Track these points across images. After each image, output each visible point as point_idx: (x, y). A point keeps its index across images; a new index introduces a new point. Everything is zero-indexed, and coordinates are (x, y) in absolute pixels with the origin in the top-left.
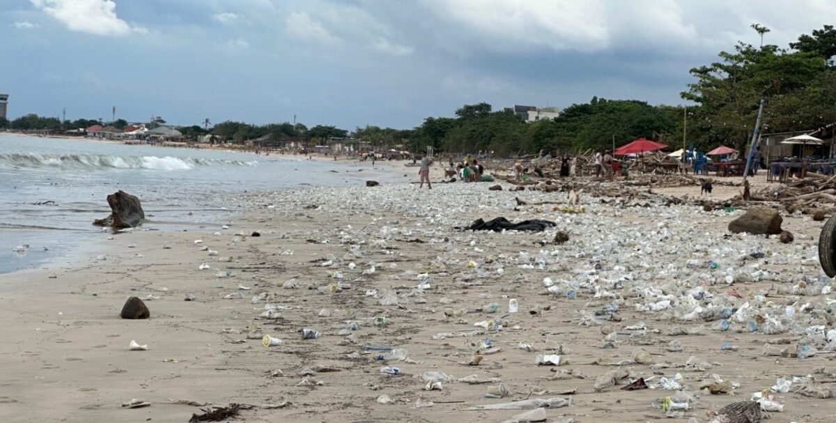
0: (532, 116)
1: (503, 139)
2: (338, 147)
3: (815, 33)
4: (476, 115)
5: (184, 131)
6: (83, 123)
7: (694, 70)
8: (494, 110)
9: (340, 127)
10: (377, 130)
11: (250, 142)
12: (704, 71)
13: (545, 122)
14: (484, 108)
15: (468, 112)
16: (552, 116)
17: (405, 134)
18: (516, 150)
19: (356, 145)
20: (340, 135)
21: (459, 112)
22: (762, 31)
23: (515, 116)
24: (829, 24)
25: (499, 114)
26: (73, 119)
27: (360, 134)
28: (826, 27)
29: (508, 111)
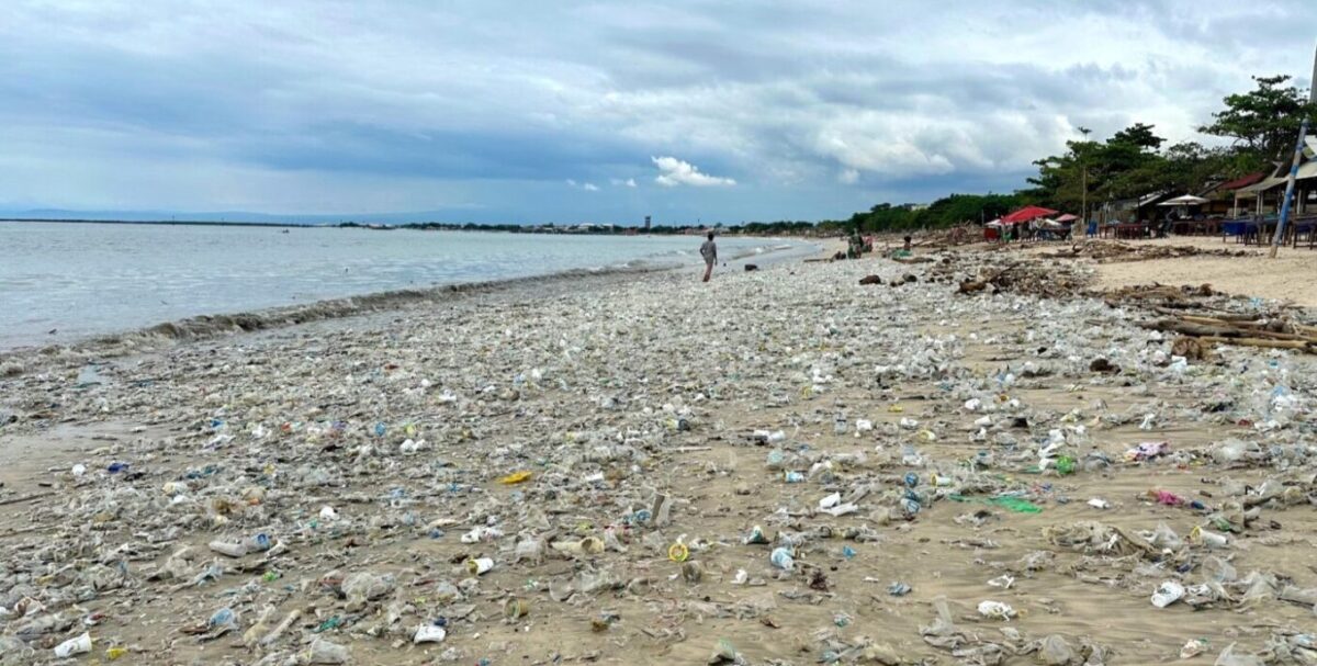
0: (914, 208)
1: (897, 222)
2: (808, 232)
3: (1128, 130)
4: (882, 209)
5: (731, 228)
6: (683, 228)
7: (1036, 162)
8: (892, 206)
9: (808, 220)
10: (829, 222)
11: (763, 232)
12: (1043, 162)
13: (922, 211)
14: (886, 206)
15: (877, 209)
16: (926, 207)
17: (844, 223)
18: (904, 227)
19: (817, 231)
20: (809, 226)
21: (872, 209)
22: (1086, 132)
23: (906, 209)
24: (1139, 122)
25: (896, 209)
26: (679, 226)
27: (820, 225)
28: (1137, 125)
29: (900, 207)
